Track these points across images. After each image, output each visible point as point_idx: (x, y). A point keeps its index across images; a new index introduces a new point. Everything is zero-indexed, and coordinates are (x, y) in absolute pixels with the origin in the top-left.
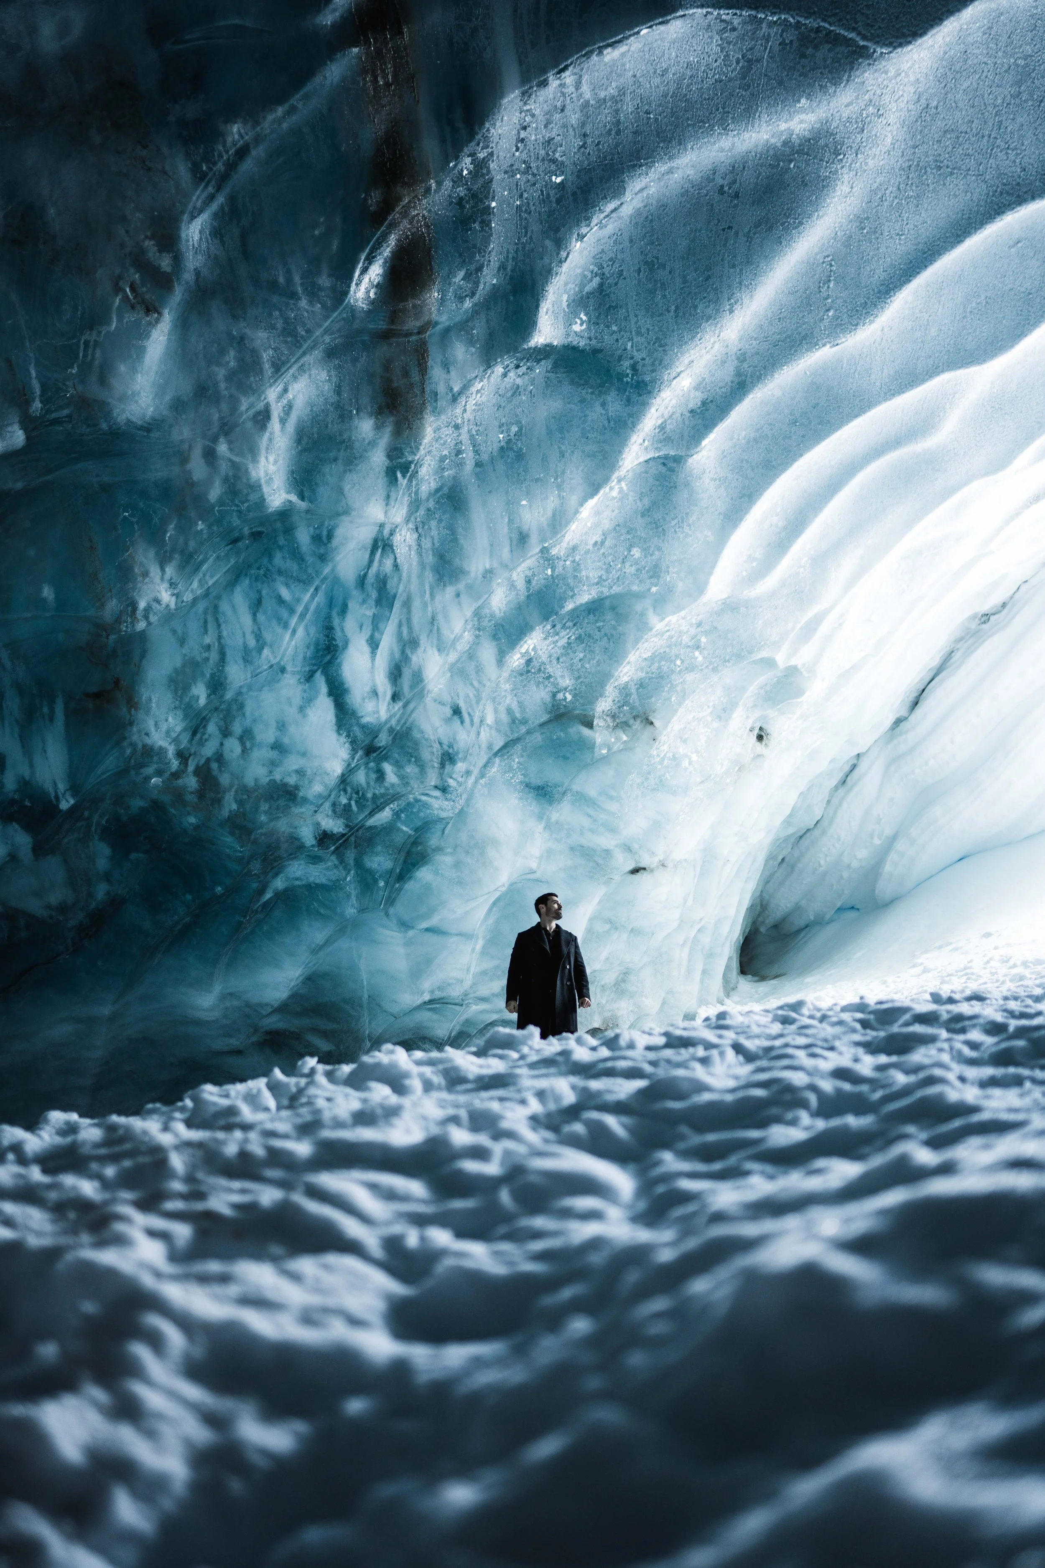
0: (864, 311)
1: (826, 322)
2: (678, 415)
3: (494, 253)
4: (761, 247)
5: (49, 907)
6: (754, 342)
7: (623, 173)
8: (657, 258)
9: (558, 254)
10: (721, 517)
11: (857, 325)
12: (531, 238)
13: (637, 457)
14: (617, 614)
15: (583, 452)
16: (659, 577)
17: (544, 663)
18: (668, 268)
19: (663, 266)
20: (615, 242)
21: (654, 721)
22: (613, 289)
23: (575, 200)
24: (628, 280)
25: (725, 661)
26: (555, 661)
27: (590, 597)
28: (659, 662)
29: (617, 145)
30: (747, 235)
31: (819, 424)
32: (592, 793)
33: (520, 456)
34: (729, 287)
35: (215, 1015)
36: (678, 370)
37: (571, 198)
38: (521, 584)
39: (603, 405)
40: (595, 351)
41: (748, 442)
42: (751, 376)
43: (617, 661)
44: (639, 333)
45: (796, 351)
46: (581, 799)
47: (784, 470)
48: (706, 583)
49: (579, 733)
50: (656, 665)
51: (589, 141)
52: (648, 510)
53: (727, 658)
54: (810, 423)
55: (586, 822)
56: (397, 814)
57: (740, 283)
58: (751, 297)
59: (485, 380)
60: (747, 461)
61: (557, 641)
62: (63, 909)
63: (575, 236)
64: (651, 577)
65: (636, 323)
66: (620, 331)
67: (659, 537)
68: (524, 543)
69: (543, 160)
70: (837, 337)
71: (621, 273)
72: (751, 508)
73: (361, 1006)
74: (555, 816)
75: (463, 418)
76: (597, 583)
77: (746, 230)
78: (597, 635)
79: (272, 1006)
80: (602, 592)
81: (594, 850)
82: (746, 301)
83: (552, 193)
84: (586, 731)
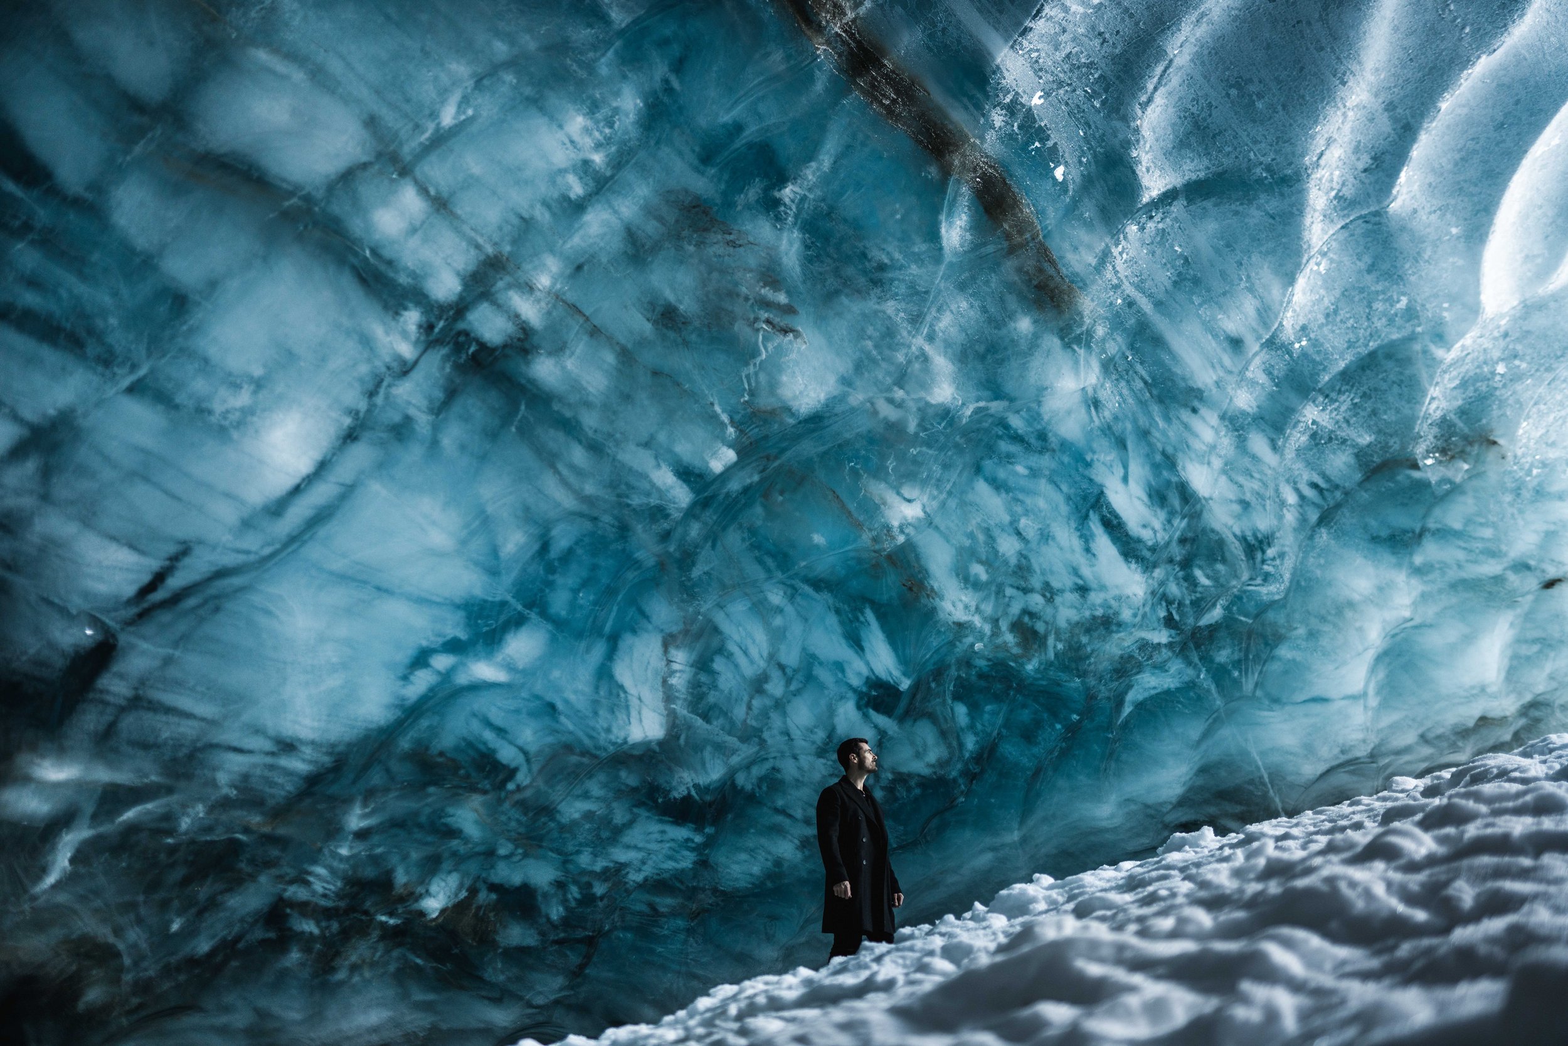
0: (1506, 11)
1: (1468, 39)
2: (1352, 179)
3: (1066, 155)
4: (1341, 21)
5: (929, 765)
6: (1396, 90)
7: (1155, 40)
8: (1241, 77)
9: (1129, 127)
10: (1462, 240)
11: (1505, 25)
12: (1096, 127)
13: (1324, 231)
14: (1397, 360)
15: (1261, 252)
16: (1418, 317)
17: (1332, 431)
18: (1256, 80)
19: (1251, 81)
20: (1189, 86)
21: (1496, 439)
22: (1209, 120)
23: (1122, 81)
24: (1220, 107)
25: (1558, 358)
26: (1344, 425)
27: (1347, 362)
28: (1474, 385)
29: (1137, 24)
30: (1321, 18)
31: (1531, 116)
32: (1457, 526)
33: (1196, 281)
34: (1328, 66)
35: (1117, 821)
36: (1318, 151)
37: (1117, 82)
38: (1262, 378)
39: (1258, 208)
40: (1220, 175)
41: (1456, 164)
42: (1413, 117)
43: (1418, 402)
44: (1255, 142)
45: (1449, 76)
46: (1444, 534)
47: (1514, 171)
48: (1478, 303)
49: (1409, 477)
50: (1472, 388)
51: (1107, 36)
52: (1373, 265)
53: (1559, 353)
54: (1520, 119)
55: (1461, 555)
56: (1227, 608)
57: (1338, 58)
58: (1359, 63)
59: (1123, 242)
60: (1465, 181)
61: (1339, 407)
62: (942, 764)
63: (1137, 106)
64: (1408, 321)
65: (1248, 135)
66: (1235, 149)
67: (1398, 284)
68: (1240, 347)
69: (1071, 71)
70: (1489, 44)
71: (1210, 105)
72: (1492, 219)
73: (1264, 784)
74: (1418, 560)
75: (1119, 278)
76: (1348, 348)
77: (1317, 16)
78: (1384, 386)
79: (1171, 803)
80: (1359, 353)
81: (1480, 580)
82: (1354, 67)
83: (1096, 88)
84: (1416, 474)
